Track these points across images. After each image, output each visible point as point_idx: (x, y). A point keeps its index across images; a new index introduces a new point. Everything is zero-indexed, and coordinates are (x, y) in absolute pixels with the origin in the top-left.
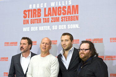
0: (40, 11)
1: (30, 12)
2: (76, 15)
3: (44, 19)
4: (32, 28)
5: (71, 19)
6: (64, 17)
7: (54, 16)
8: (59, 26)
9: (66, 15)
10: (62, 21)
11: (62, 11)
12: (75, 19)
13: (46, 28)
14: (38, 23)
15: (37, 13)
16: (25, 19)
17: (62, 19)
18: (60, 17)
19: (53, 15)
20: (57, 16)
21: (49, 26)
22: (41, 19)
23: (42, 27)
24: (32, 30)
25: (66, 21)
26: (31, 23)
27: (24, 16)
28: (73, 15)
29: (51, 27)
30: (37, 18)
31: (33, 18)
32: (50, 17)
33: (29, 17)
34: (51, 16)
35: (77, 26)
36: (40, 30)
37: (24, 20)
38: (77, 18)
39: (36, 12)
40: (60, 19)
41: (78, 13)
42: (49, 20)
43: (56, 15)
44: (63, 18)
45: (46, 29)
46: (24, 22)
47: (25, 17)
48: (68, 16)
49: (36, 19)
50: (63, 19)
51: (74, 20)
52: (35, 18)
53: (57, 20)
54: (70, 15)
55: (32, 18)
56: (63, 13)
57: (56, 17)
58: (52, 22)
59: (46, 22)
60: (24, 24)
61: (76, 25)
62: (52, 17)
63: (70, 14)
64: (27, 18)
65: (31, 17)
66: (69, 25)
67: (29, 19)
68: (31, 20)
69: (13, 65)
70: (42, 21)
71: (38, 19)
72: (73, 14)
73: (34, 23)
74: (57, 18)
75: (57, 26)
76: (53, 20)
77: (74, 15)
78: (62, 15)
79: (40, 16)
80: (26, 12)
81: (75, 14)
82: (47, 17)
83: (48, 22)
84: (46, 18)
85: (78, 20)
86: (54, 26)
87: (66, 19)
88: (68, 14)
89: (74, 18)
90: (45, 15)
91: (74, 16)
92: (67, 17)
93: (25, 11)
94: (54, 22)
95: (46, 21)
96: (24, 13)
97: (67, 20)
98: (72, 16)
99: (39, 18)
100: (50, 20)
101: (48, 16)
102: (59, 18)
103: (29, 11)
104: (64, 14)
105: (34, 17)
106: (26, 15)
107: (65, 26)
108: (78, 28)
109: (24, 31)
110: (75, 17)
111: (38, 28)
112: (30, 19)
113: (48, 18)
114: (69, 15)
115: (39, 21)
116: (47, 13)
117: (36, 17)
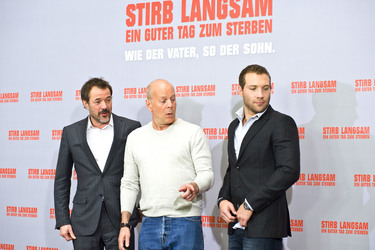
0: (171, 8)
1: (144, 10)
2: (267, 17)
3: (180, 28)
4: (148, 51)
5: (254, 28)
6: (235, 24)
7: (208, 21)
8: (222, 47)
9: (239, 19)
10: (229, 34)
11: (230, 8)
12: (263, 29)
13: (186, 52)
14: (164, 38)
15: (161, 13)
16: (130, 28)
17: (228, 27)
18: (224, 22)
19: (205, 19)
20: (217, 21)
21: (194, 48)
22: (172, 28)
23: (176, 50)
24: (148, 58)
25: (241, 33)
26: (147, 40)
27: (128, 21)
28: (257, 19)
29: (199, 51)
30: (162, 25)
31: (150, 27)
32: (196, 23)
33: (140, 24)
34: (199, 19)
35: (268, 48)
36: (170, 57)
37: (128, 32)
38: (269, 27)
39: (159, 9)
40: (224, 29)
41: (270, 14)
42: (194, 32)
43: (212, 18)
44: (233, 27)
45: (186, 56)
46: (128, 36)
47: (129, 24)
48: (244, 20)
49: (159, 29)
50: (231, 29)
51: (261, 32)
52: (156, 26)
53: (217, 30)
54: (251, 19)
55: (148, 27)
56: (231, 12)
57: (212, 22)
58: (202, 35)
59: (185, 35)
60: (128, 41)
61: (266, 44)
62: (202, 22)
63: (251, 15)
64: (136, 27)
65: (147, 23)
66: (246, 46)
67: (140, 27)
68: (148, 30)
69: (66, 149)
70: (176, 33)
71: (165, 29)
72: (257, 15)
73: (154, 39)
74: (215, 25)
75: (214, 47)
76: (204, 32)
77: (260, 18)
78: (229, 19)
79: (169, 21)
80: (134, 10)
81: (264, 14)
82: (188, 24)
83: (192, 36)
84: (186, 27)
85: (270, 31)
86: (207, 47)
87: (241, 28)
88: (244, 16)
89: (261, 26)
90: (185, 19)
91: (261, 21)
92: (242, 23)
93: (131, 7)
94: (209, 35)
95: (188, 33)
96: (129, 13)
97: (243, 30)
98: (256, 22)
99: (167, 25)
100: (198, 30)
101: (192, 20)
102: (220, 25)
103: (140, 6)
104: (233, 15)
105: (153, 23)
106: (133, 16)
107: (236, 47)
108: (270, 52)
109: (127, 59)
110: (264, 24)
111: (165, 54)
112: (144, 27)
113: (193, 27)
114: (248, 18)
115: (168, 34)
116: (188, 13)
117: (159, 23)
